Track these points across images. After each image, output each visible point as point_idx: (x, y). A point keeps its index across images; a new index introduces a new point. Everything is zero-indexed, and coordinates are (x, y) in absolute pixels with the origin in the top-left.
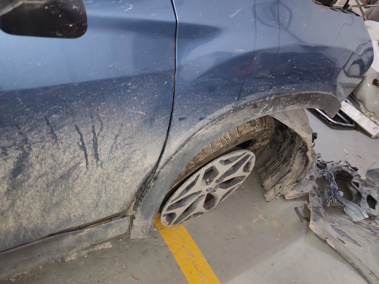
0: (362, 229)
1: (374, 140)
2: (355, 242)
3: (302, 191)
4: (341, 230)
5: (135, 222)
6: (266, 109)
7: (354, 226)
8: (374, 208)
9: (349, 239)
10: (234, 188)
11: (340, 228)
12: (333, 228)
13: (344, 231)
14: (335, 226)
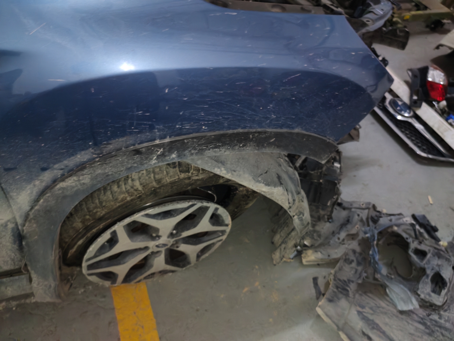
0: (410, 322)
3: (329, 256)
4: (373, 321)
6: (163, 155)
7: (397, 317)
8: (439, 294)
9: (381, 335)
10: (213, 244)
11: (371, 317)
12: (359, 315)
13: (377, 321)
14: (365, 312)
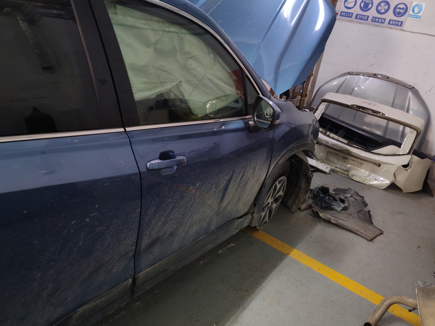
0: (343, 214)
1: (329, 175)
2: (343, 220)
3: (308, 204)
4: (335, 216)
5: (255, 215)
6: (294, 151)
7: (339, 213)
8: (345, 203)
9: (340, 219)
10: (278, 205)
14: (331, 215)
